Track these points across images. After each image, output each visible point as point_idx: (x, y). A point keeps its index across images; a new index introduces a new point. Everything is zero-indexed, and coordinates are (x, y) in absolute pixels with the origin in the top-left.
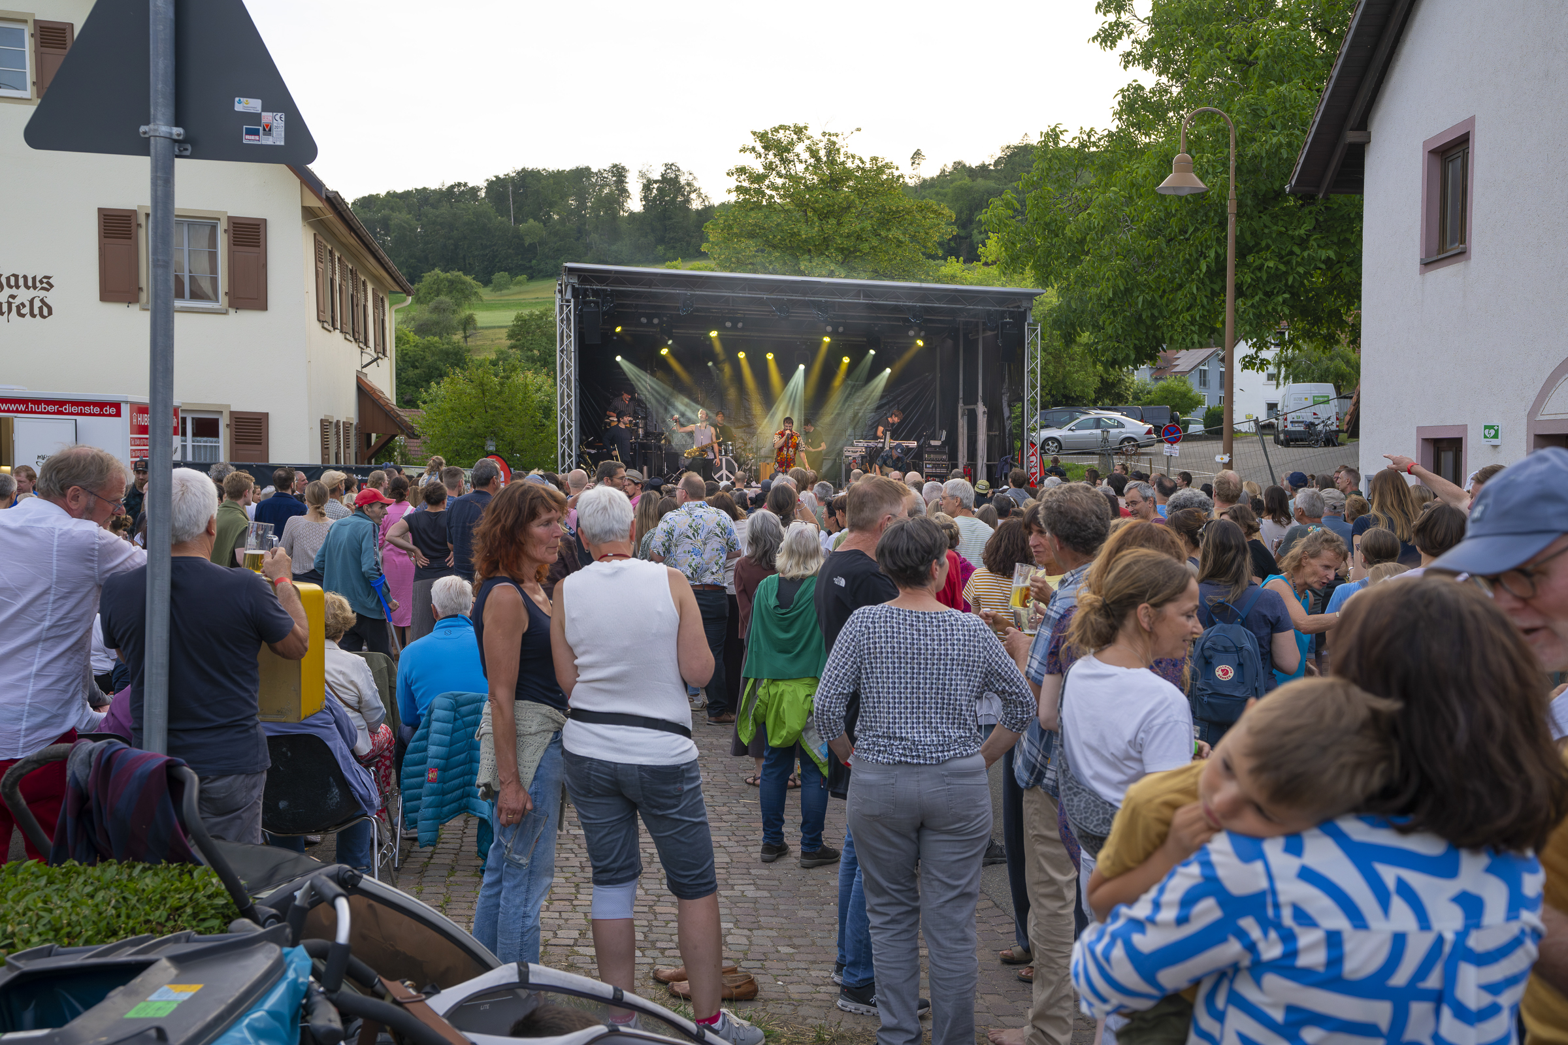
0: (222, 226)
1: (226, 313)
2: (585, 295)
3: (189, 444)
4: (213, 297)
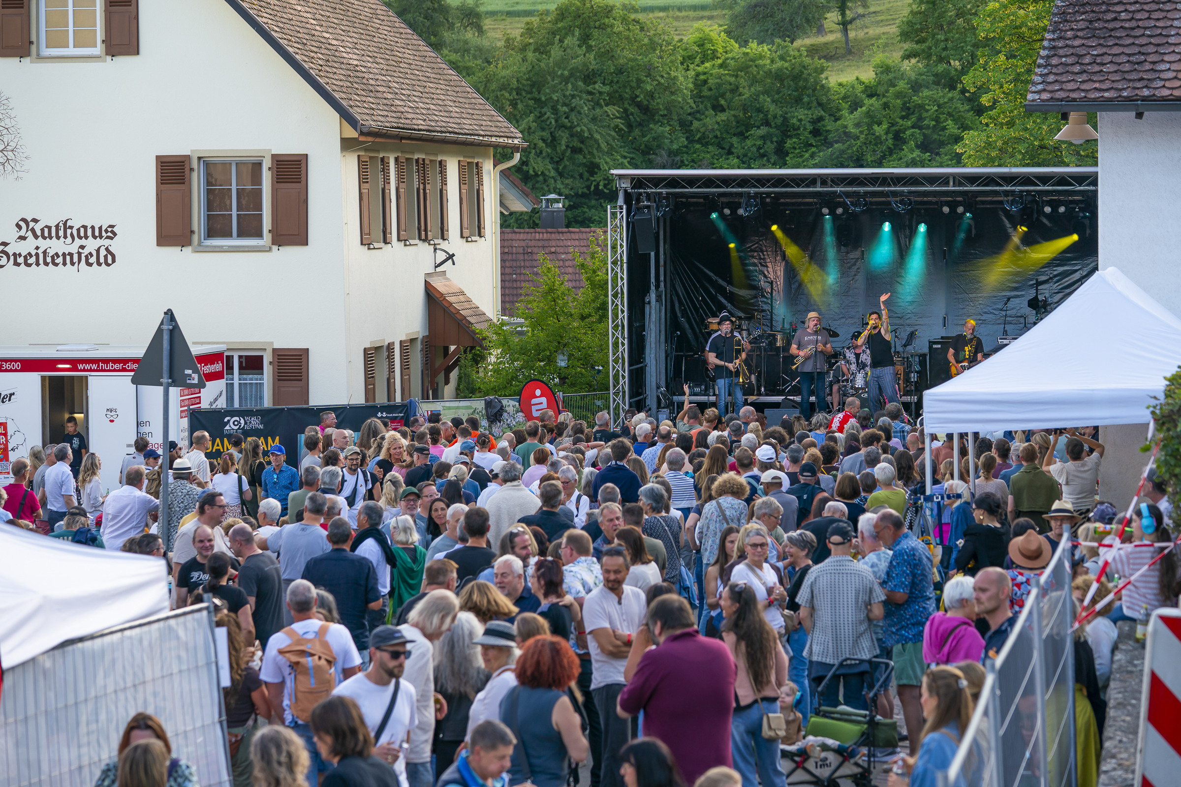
0: (267, 164)
1: (270, 250)
2: (638, 200)
3: (236, 382)
4: (259, 234)
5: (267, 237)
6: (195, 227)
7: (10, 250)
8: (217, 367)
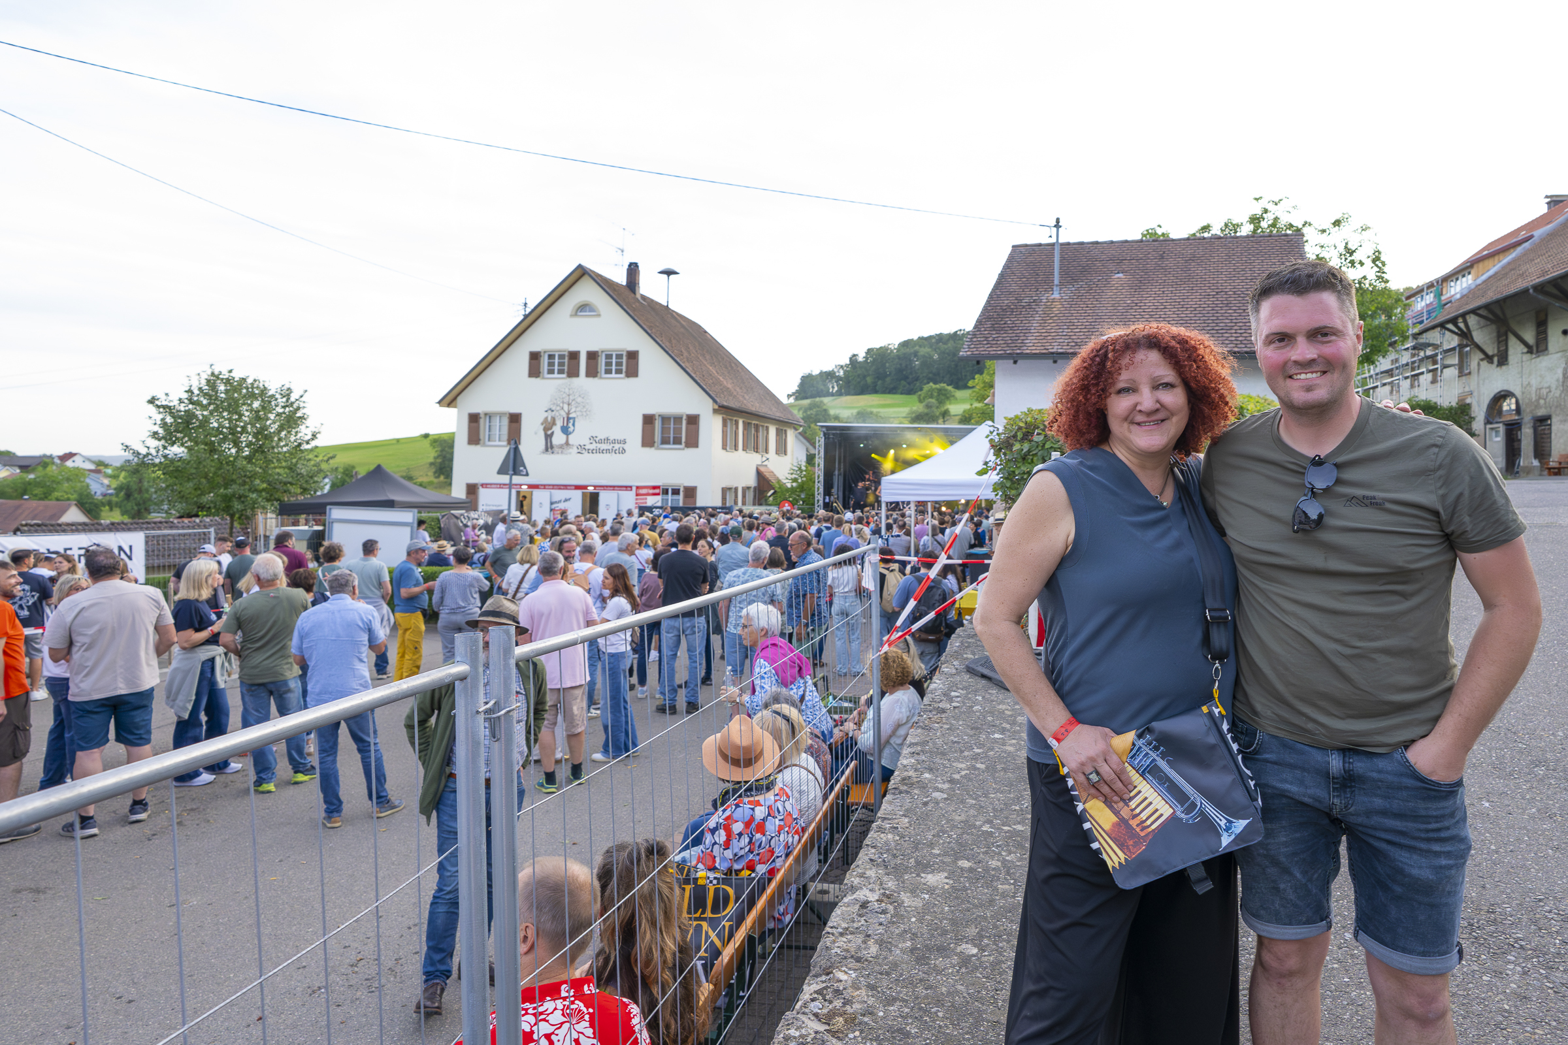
0: (684, 418)
1: (684, 449)
2: (828, 436)
4: (680, 443)
5: (683, 444)
6: (656, 440)
7: (587, 447)
8: (657, 491)
